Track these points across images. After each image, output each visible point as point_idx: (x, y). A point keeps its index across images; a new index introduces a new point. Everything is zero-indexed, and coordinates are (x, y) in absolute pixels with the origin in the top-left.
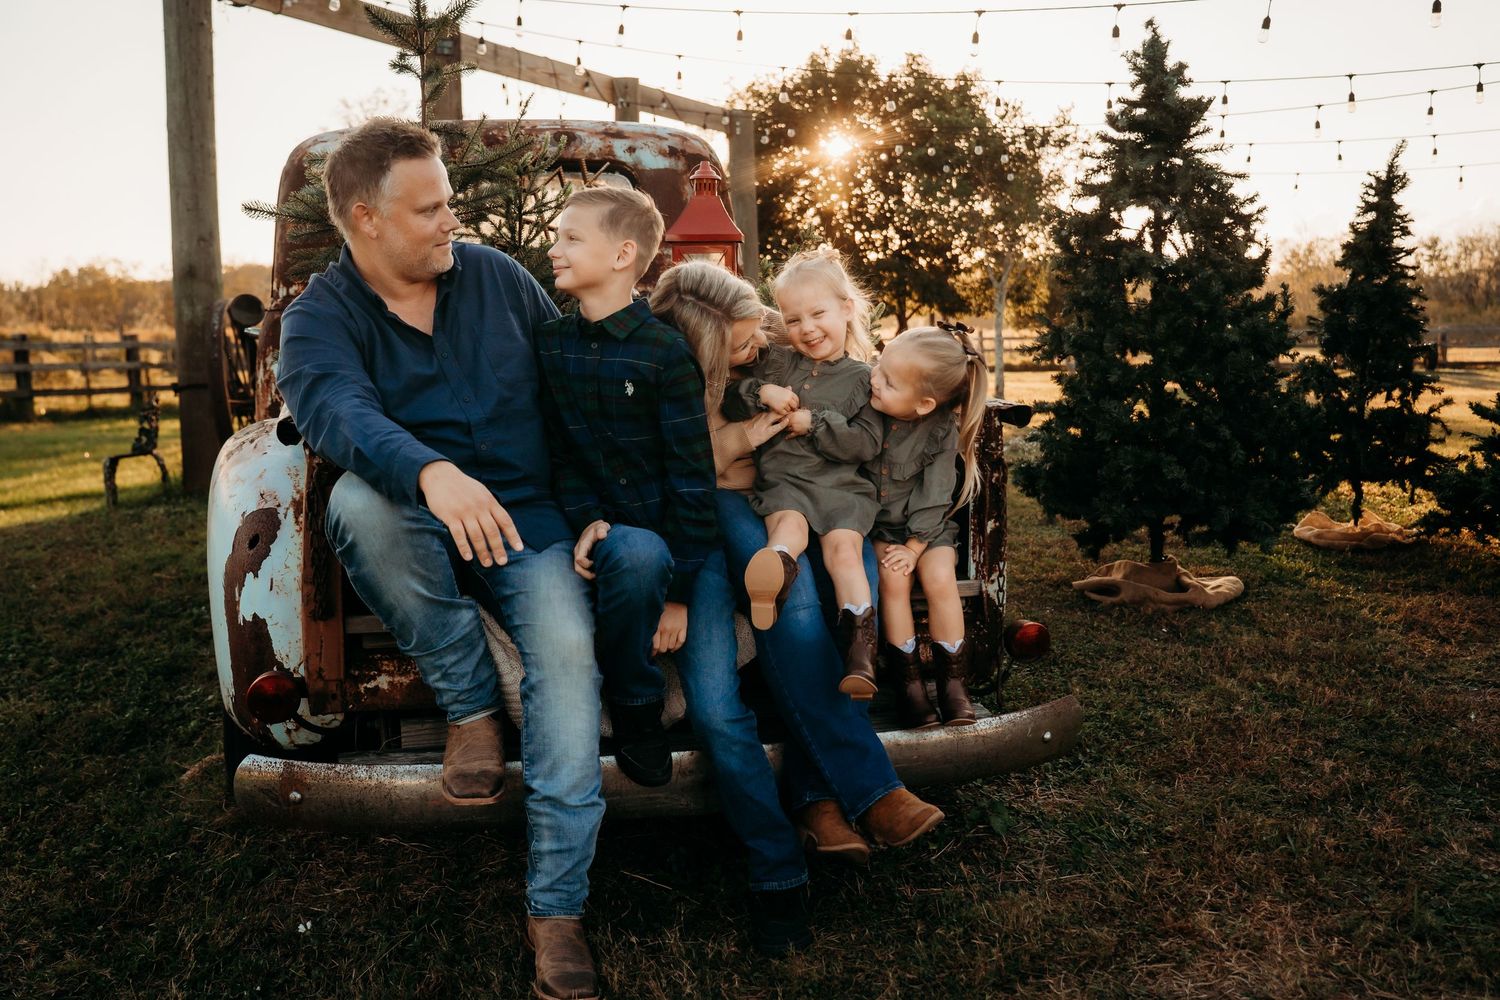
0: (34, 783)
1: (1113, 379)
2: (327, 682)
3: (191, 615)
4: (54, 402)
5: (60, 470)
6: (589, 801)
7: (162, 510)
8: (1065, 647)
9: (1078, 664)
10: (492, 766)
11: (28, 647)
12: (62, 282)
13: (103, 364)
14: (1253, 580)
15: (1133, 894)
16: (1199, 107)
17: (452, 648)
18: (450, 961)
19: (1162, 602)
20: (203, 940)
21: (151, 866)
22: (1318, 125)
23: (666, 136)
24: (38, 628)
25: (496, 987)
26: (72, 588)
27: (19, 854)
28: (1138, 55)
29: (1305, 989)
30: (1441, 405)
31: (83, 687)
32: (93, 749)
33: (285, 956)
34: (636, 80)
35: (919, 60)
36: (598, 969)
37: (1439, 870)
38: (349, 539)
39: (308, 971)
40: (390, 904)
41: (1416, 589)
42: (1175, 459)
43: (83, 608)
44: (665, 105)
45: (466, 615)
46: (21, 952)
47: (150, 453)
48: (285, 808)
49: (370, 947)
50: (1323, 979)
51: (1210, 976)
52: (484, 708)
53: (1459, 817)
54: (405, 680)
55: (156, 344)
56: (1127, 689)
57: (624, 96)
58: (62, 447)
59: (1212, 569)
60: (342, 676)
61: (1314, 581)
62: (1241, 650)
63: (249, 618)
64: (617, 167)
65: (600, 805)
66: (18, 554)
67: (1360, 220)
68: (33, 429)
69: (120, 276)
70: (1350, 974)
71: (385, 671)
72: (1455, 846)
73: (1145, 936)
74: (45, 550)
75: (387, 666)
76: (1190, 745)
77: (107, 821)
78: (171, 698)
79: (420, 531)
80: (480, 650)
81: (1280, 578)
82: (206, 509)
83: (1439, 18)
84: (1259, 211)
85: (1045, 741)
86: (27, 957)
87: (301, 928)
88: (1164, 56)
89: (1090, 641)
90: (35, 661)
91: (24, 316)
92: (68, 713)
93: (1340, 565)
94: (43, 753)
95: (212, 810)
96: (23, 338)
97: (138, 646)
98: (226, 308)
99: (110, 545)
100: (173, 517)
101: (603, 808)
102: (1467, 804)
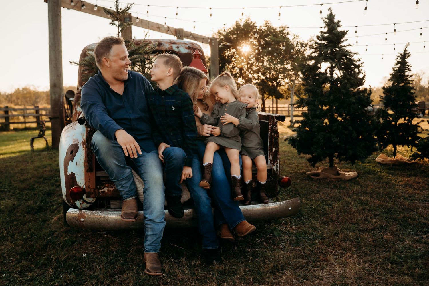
0: (12, 221)
1: (318, 113)
2: (91, 189)
3: (54, 179)
4: (16, 126)
5: (17, 144)
6: (161, 221)
7: (46, 153)
8: (302, 190)
9: (305, 195)
10: (134, 211)
11: (10, 187)
12: (17, 92)
13: (29, 115)
14: (361, 173)
15: (312, 252)
16: (344, 33)
17: (124, 179)
18: (123, 265)
19: (332, 178)
20: (58, 258)
21: (44, 241)
22: (386, 39)
23: (188, 43)
24: (13, 182)
25: (135, 271)
26: (22, 172)
27: (10, 238)
28: (326, 18)
29: (357, 274)
30: (420, 122)
31: (25, 198)
32: (28, 213)
33: (79, 263)
34: (183, 29)
35: (268, 22)
36: (162, 266)
37: (402, 247)
38: (97, 148)
39: (85, 266)
40: (107, 251)
41: (410, 176)
42: (335, 136)
43: (25, 178)
44: (191, 36)
45: (128, 171)
46: (11, 261)
47: (43, 137)
48: (79, 223)
49: (102, 261)
50: (363, 273)
51: (331, 271)
52: (132, 196)
53: (410, 234)
54: (112, 189)
55: (44, 109)
56: (319, 201)
57: (179, 34)
58: (18, 138)
59: (349, 170)
60: (95, 188)
61: (379, 173)
62: (354, 191)
63: (70, 173)
64: (173, 52)
65: (164, 222)
66: (7, 164)
67: (395, 67)
68: (10, 133)
69: (34, 90)
70: (370, 271)
71: (106, 187)
72: (407, 241)
73: (314, 262)
74: (14, 163)
75: (107, 185)
76: (335, 215)
77: (32, 230)
78: (49, 201)
79: (116, 147)
80: (132, 180)
81: (370, 172)
82: (59, 152)
83: (418, 6)
84: (362, 64)
85: (290, 210)
86: (12, 262)
87: (84, 255)
88: (334, 18)
89: (310, 189)
90: (12, 191)
91: (7, 102)
92: (21, 204)
93: (388, 169)
94: (15, 214)
95: (60, 228)
96: (7, 107)
97: (40, 187)
98: (65, 95)
99: (32, 162)
100: (49, 155)
101: (165, 223)
102: (413, 231)
